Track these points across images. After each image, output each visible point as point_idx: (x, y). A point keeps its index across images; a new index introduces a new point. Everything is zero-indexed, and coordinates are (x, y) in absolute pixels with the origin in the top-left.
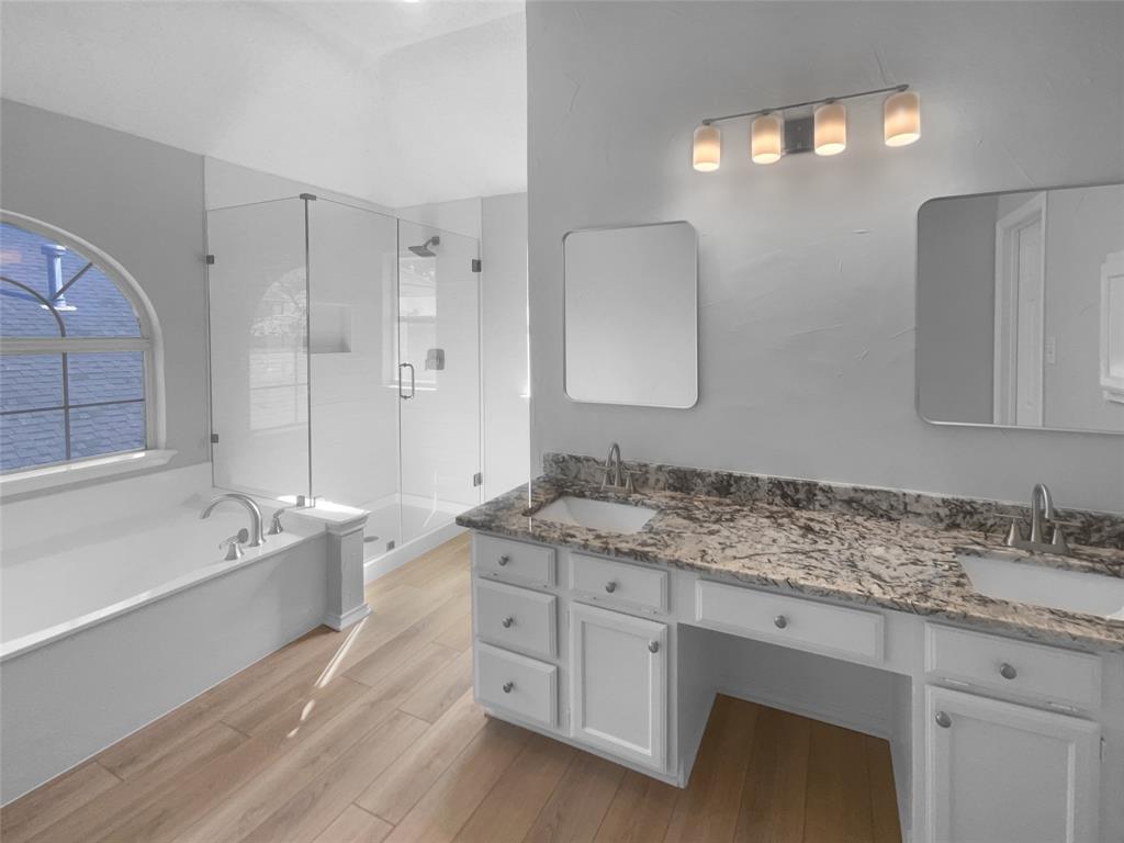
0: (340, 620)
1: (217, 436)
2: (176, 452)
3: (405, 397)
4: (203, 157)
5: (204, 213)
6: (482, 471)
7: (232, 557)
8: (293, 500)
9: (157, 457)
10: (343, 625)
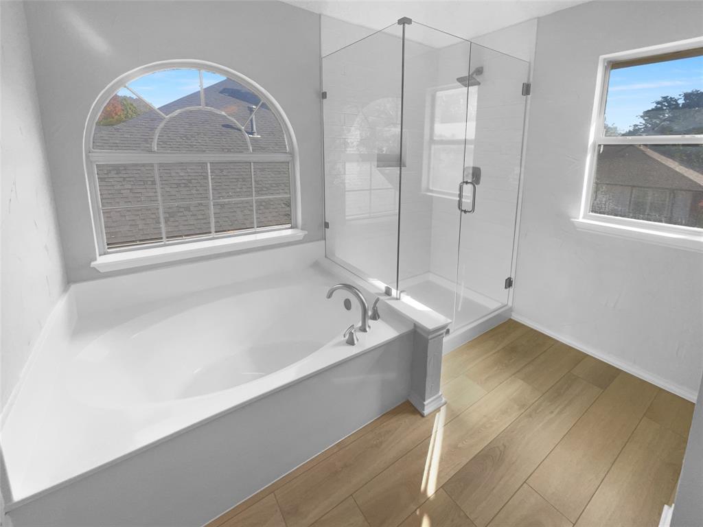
0: (424, 405)
1: (328, 223)
2: (306, 232)
3: (465, 212)
4: (320, 15)
5: (321, 58)
6: (513, 277)
7: (351, 342)
8: (382, 286)
9: (298, 234)
10: (426, 411)
